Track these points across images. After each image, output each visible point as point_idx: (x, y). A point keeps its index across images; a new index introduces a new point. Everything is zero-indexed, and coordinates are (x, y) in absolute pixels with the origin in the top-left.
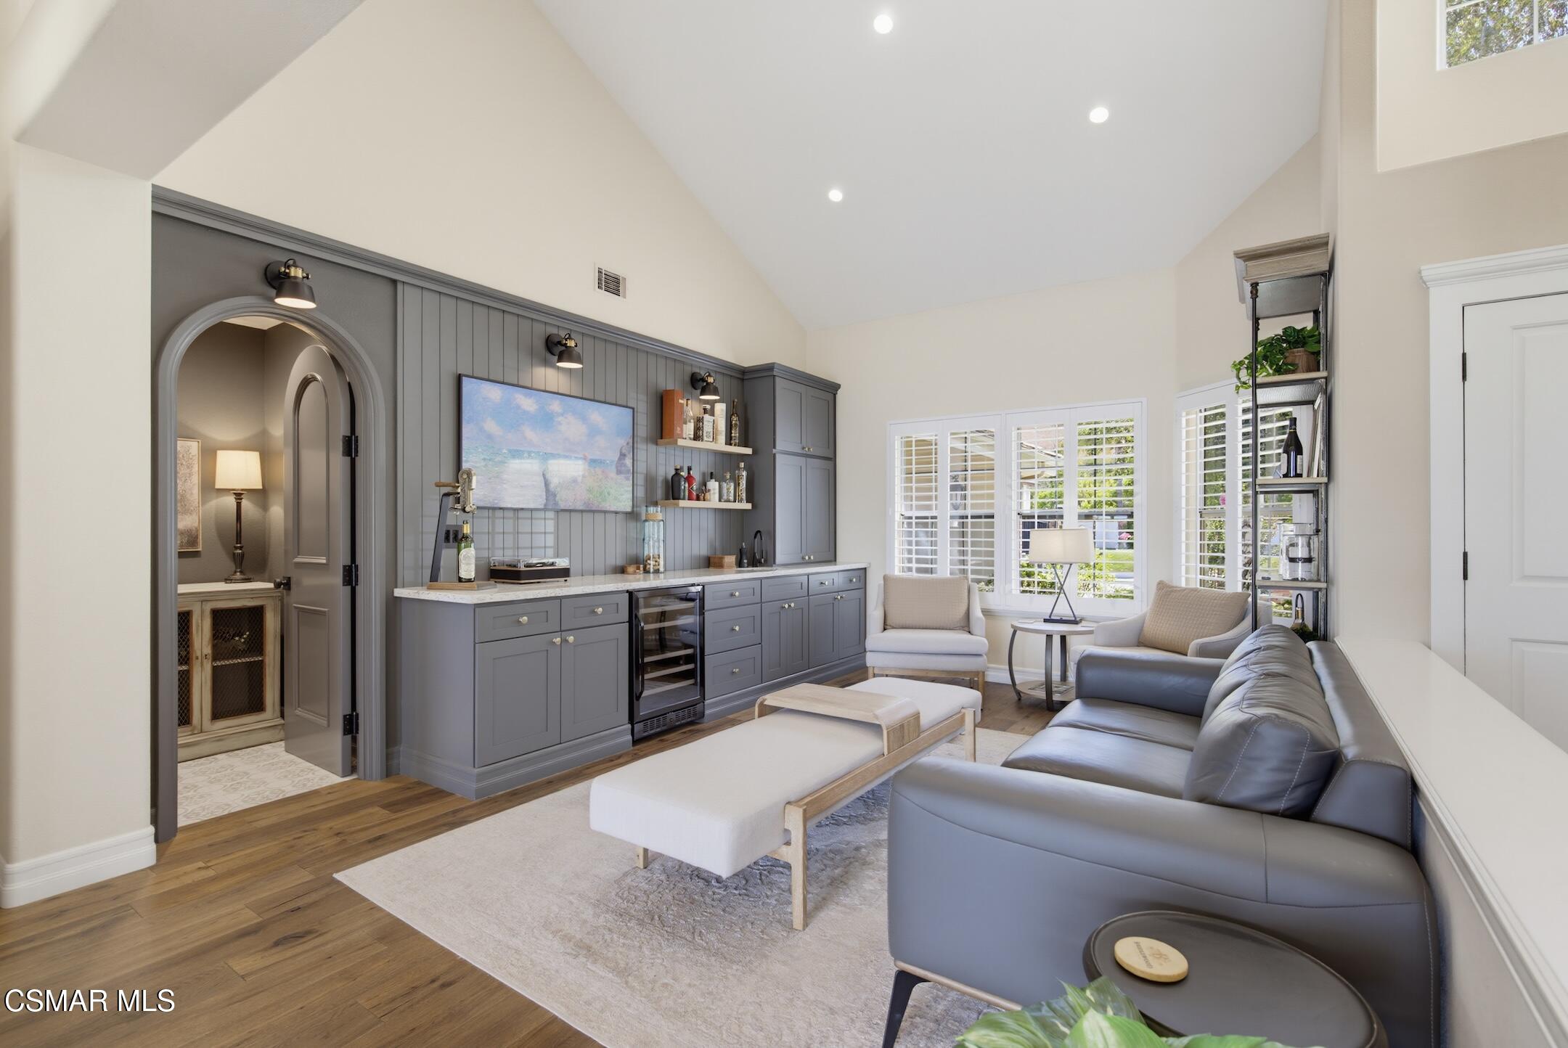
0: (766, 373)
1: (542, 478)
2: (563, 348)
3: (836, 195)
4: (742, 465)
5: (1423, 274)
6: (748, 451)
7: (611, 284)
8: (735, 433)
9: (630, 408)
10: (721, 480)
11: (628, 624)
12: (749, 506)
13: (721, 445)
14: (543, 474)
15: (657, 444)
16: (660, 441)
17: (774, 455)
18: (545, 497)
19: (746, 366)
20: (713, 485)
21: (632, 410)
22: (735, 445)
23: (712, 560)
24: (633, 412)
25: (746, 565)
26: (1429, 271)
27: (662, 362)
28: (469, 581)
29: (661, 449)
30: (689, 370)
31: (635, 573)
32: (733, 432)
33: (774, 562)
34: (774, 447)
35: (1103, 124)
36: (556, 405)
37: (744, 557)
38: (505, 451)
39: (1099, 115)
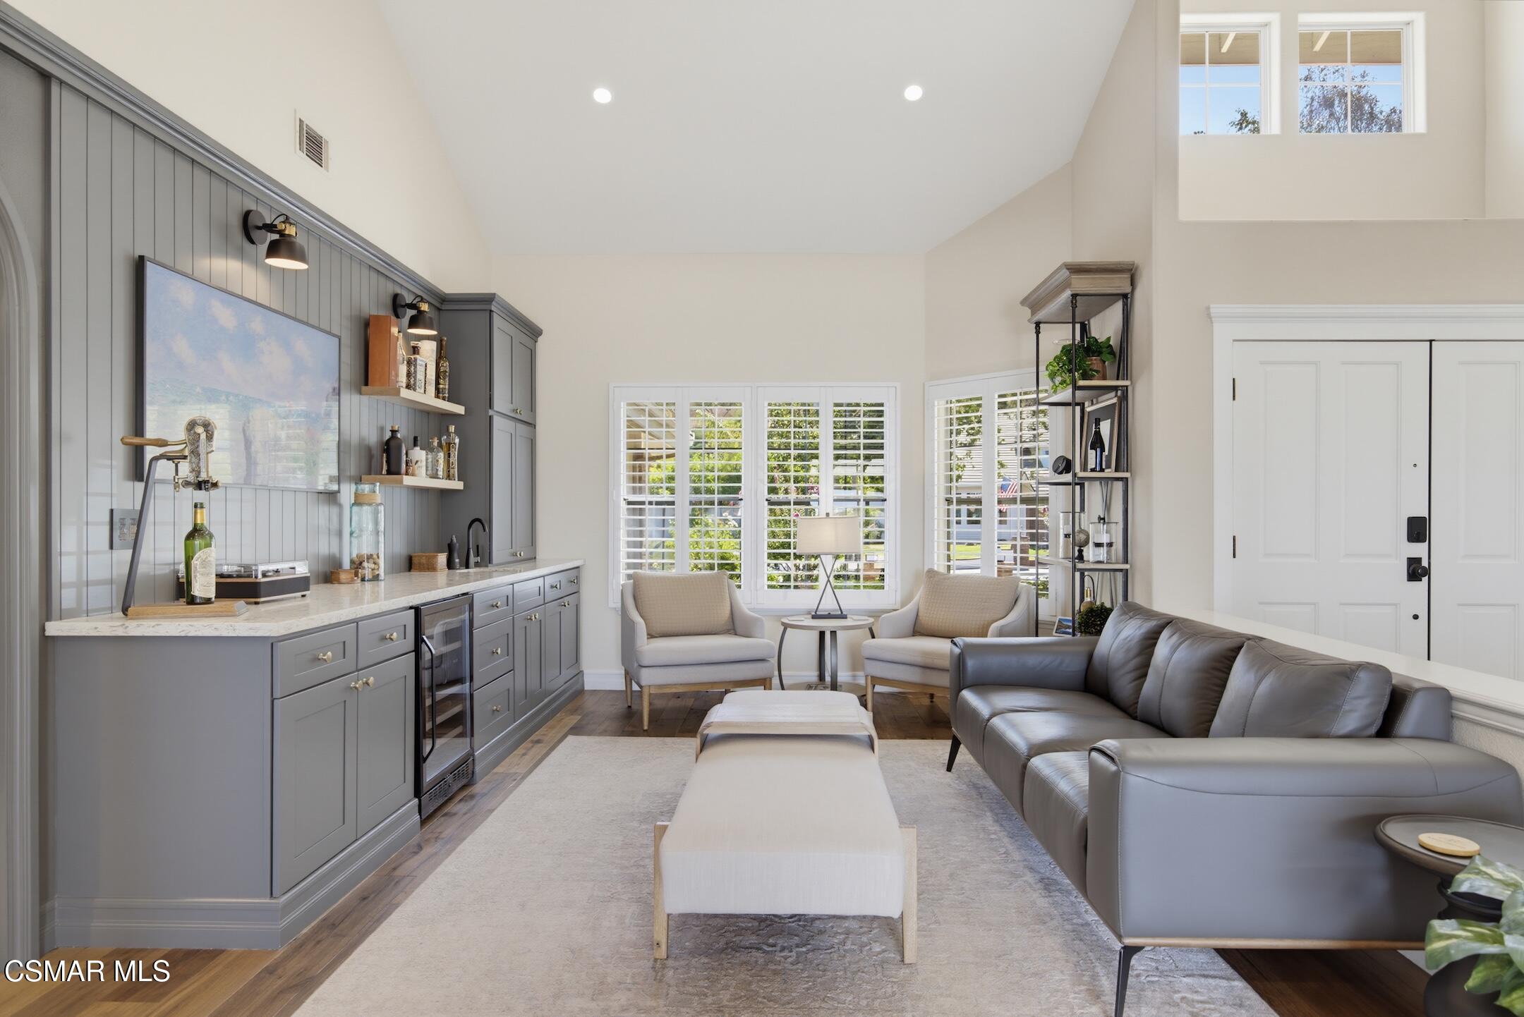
0: (483, 304)
1: (241, 436)
2: (276, 237)
3: (602, 96)
4: (452, 429)
5: (1212, 310)
6: (460, 409)
7: (314, 146)
8: (444, 385)
9: (334, 335)
10: (428, 448)
11: (414, 653)
12: (458, 485)
13: (428, 398)
14: (244, 431)
15: (361, 394)
16: (364, 388)
17: (491, 417)
18: (245, 468)
19: (446, 292)
20: (419, 454)
21: (337, 340)
22: (444, 399)
23: (415, 560)
24: (340, 340)
25: (458, 566)
26: (1216, 309)
27: (365, 271)
28: (208, 601)
29: (365, 398)
30: (391, 289)
31: (351, 582)
32: (441, 381)
33: (490, 561)
34: (491, 406)
35: (913, 103)
36: (258, 323)
37: (456, 555)
38: (198, 390)
39: (913, 93)
